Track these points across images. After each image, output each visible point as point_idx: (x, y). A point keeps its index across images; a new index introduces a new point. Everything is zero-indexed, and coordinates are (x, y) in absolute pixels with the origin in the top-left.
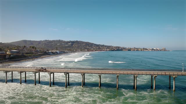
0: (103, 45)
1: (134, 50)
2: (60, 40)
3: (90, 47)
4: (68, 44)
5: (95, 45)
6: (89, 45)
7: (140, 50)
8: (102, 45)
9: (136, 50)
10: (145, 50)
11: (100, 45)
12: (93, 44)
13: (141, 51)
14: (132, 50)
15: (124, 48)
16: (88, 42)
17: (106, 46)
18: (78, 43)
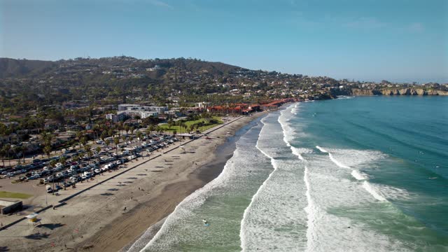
0: (274, 73)
1: (395, 92)
2: (123, 57)
3: (225, 81)
4: (148, 70)
5: (245, 71)
6: (221, 74)
7: (420, 92)
8: (271, 73)
9: (402, 92)
10: (441, 93)
11: (261, 71)
12: (237, 68)
13: (425, 94)
14: (389, 92)
15: (356, 85)
16: (220, 63)
17: (284, 77)
18: (184, 65)
